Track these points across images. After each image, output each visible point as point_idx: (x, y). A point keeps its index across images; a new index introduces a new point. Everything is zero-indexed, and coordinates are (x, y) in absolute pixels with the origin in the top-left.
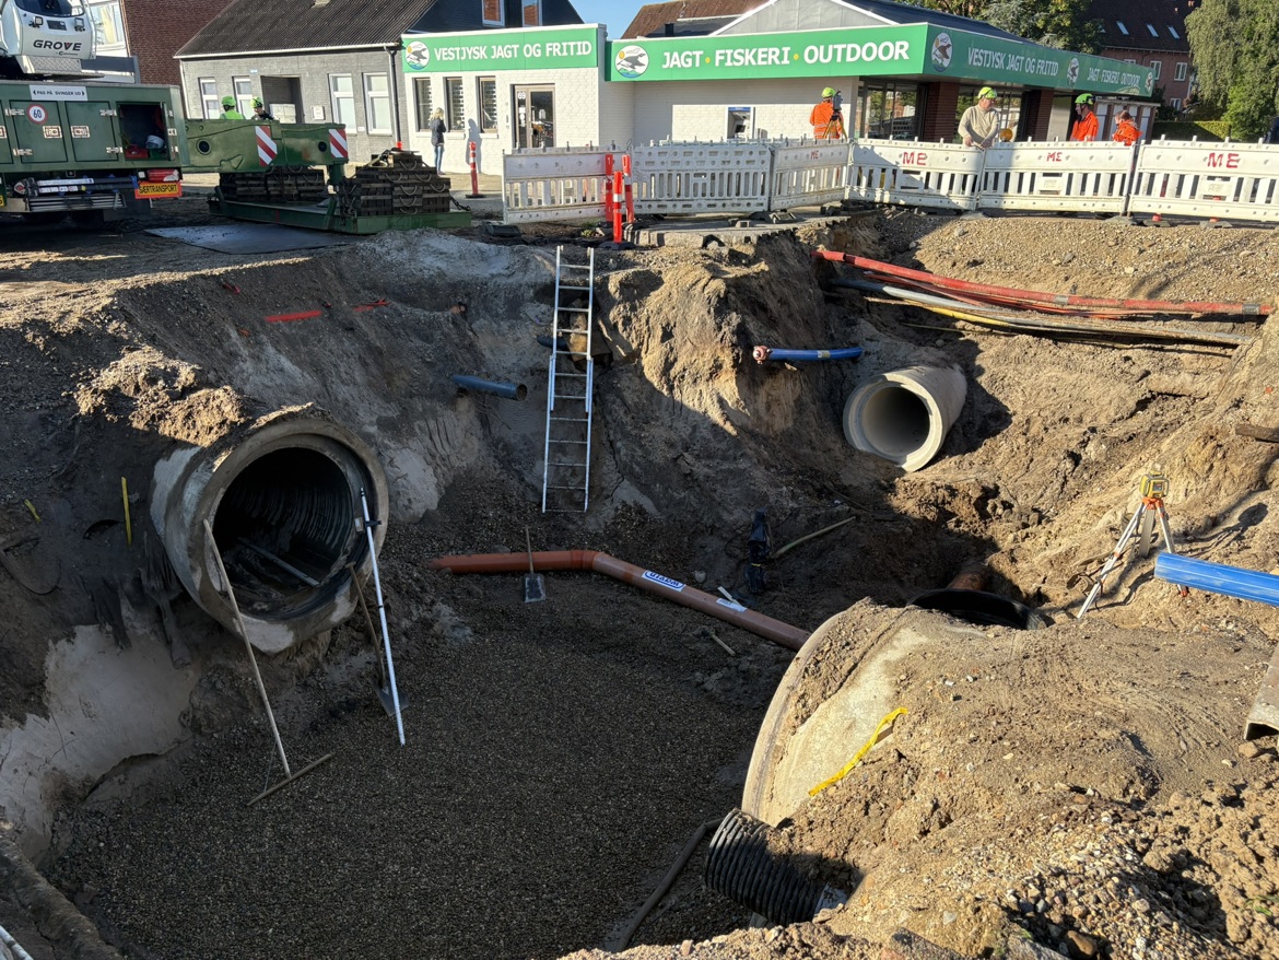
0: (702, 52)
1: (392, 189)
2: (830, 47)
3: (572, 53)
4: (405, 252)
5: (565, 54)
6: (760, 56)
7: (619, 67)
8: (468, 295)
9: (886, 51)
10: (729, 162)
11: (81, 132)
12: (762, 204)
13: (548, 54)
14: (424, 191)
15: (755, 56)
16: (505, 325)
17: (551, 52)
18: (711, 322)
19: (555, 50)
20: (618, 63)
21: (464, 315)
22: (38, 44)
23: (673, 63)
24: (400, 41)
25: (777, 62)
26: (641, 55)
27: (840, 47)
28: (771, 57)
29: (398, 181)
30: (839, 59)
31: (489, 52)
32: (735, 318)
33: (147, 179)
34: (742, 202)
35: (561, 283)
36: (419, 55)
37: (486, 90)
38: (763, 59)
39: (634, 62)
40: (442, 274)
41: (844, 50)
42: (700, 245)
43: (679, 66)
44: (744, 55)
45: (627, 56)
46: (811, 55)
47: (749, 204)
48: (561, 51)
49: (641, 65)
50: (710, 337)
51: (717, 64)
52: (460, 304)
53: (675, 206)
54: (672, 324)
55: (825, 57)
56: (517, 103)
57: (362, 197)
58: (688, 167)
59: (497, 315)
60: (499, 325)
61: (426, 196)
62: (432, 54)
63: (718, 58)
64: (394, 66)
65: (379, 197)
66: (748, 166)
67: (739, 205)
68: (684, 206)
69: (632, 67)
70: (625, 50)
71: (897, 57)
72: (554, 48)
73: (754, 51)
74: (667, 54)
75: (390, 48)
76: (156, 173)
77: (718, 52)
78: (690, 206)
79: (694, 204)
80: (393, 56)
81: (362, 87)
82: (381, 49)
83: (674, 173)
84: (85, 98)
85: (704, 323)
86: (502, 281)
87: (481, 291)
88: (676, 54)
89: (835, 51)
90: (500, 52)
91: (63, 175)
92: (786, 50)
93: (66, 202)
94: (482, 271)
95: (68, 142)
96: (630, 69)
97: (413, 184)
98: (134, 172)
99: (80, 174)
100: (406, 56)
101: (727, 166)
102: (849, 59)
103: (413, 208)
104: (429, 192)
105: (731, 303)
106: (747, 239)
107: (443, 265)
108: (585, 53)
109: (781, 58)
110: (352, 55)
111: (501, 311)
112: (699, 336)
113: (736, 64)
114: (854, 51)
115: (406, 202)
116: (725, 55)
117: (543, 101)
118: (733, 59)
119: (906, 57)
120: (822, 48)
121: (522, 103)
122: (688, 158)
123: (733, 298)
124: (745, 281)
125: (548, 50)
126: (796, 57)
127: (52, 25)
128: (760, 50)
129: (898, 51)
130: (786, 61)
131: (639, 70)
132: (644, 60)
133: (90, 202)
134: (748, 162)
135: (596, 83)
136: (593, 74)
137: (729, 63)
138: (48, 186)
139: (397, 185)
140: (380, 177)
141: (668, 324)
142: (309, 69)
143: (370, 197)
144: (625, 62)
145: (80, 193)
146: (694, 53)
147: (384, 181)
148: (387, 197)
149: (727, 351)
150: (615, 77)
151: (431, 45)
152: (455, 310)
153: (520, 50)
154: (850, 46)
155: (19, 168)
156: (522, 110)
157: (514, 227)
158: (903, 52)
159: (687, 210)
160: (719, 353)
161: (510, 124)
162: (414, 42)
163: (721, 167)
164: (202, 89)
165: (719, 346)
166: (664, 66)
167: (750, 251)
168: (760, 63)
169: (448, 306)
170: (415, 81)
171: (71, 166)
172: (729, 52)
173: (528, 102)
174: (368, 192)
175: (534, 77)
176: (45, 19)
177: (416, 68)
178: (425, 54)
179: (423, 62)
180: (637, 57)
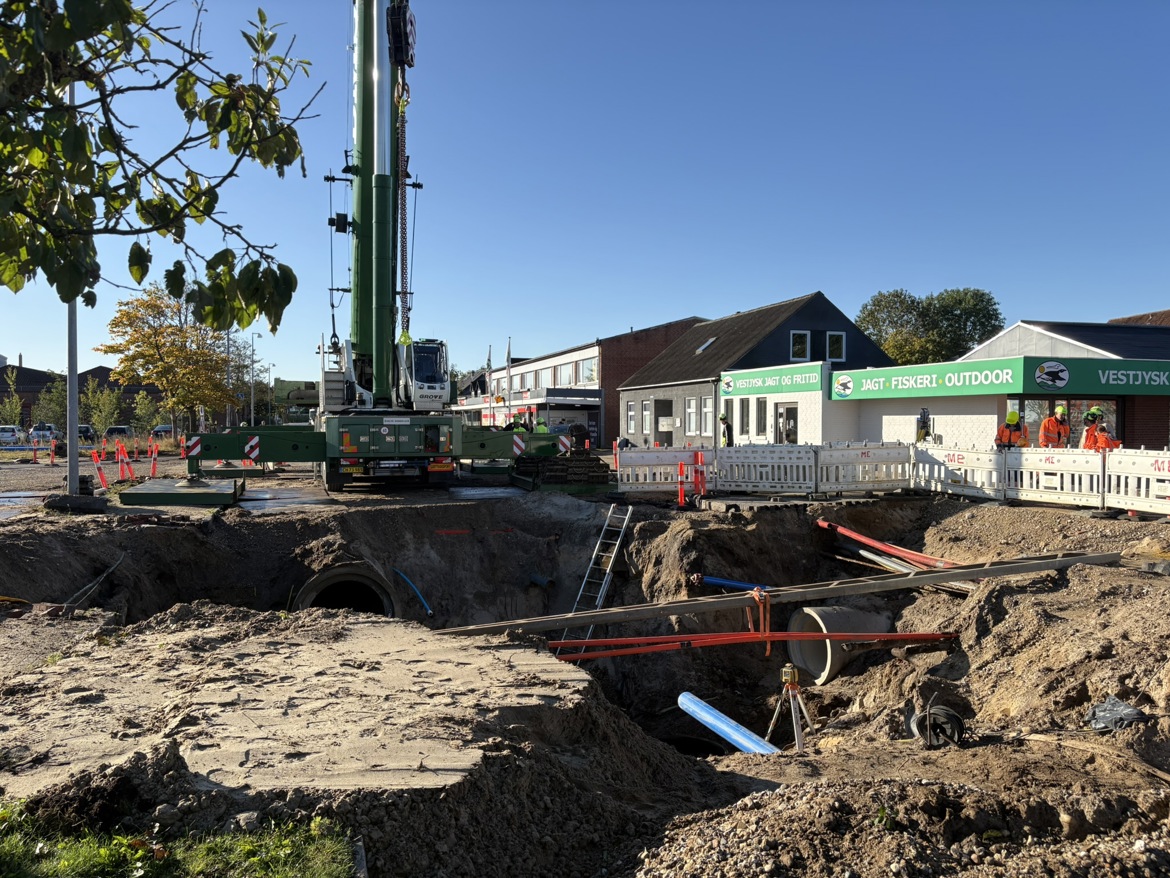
0: (884, 380)
2: (962, 374)
3: (807, 382)
4: (536, 504)
5: (804, 382)
6: (919, 381)
7: (836, 390)
8: (561, 529)
9: (998, 377)
10: (784, 458)
11: (403, 439)
12: (810, 488)
13: (795, 383)
15: (916, 382)
20: (836, 388)
22: (422, 397)
23: (867, 386)
24: (719, 376)
25: (929, 385)
26: (849, 382)
27: (967, 374)
28: (925, 381)
30: (967, 383)
31: (764, 382)
32: (693, 555)
33: (434, 462)
34: (795, 485)
36: (728, 384)
37: (762, 405)
38: (921, 384)
39: (845, 386)
40: (550, 516)
41: (970, 376)
43: (871, 389)
44: (909, 381)
45: (840, 382)
46: (950, 379)
47: (800, 487)
48: (802, 380)
49: (850, 388)
50: (677, 565)
51: (893, 387)
52: (557, 534)
53: (748, 485)
54: (661, 556)
55: (959, 382)
56: (777, 415)
58: (755, 461)
59: (574, 543)
60: (573, 549)
61: (591, 474)
62: (735, 384)
63: (894, 383)
64: (716, 392)
65: (558, 474)
66: (798, 461)
67: (793, 487)
68: (753, 486)
70: (840, 378)
71: (1005, 381)
72: (798, 378)
73: (915, 377)
74: (864, 380)
75: (713, 381)
76: (439, 459)
77: (893, 379)
78: (757, 487)
80: (716, 386)
81: (700, 406)
82: (708, 382)
83: (746, 464)
84: (409, 423)
86: (581, 523)
88: (869, 381)
89: (964, 377)
90: (770, 382)
91: (392, 459)
92: (934, 376)
93: (392, 472)
94: (574, 516)
95: (397, 443)
96: (843, 391)
98: (428, 458)
99: (401, 459)
100: (722, 385)
101: (782, 461)
102: (974, 383)
103: (581, 481)
104: (593, 472)
105: (698, 546)
107: (553, 512)
108: (814, 381)
109: (931, 382)
110: (697, 386)
113: (904, 387)
114: (976, 377)
116: (898, 381)
117: (792, 413)
118: (902, 384)
119: (1011, 381)
120: (956, 374)
121: (781, 415)
122: (755, 455)
123: (701, 542)
124: (716, 532)
125: (796, 380)
126: (940, 381)
127: (429, 388)
128: (919, 377)
129: (1005, 377)
130: (934, 385)
131: (848, 392)
132: (850, 385)
133: (403, 472)
134: (798, 458)
135: (821, 402)
136: (819, 395)
137: (900, 387)
138: (385, 464)
142: (676, 395)
143: (552, 473)
144: (840, 387)
145: (399, 467)
146: (880, 379)
148: (563, 474)
150: (835, 397)
151: (735, 379)
152: (552, 538)
153: (780, 380)
154: (974, 373)
155: (372, 455)
156: (781, 420)
157: (623, 493)
158: (1009, 377)
159: (755, 489)
161: (773, 430)
162: (726, 376)
163: (778, 461)
164: (629, 408)
165: (680, 572)
166: (862, 389)
167: (747, 515)
168: (919, 386)
169: (549, 535)
170: (726, 401)
171: (396, 455)
172: (900, 378)
173: (785, 415)
175: (785, 398)
176: (426, 385)
177: (727, 393)
178: (731, 384)
179: (730, 389)
180: (847, 383)
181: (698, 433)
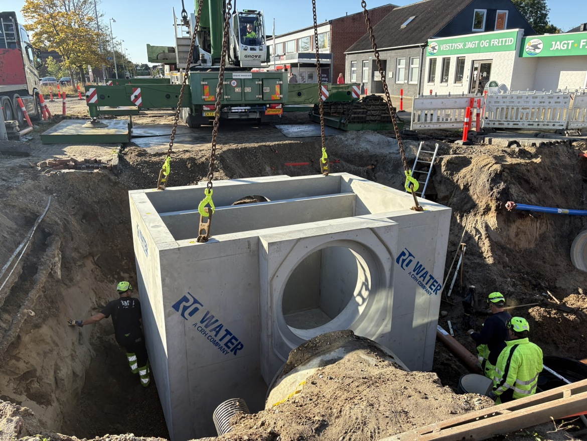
0: (573, 41)
1: (367, 112)
3: (503, 44)
4: (355, 141)
5: (500, 44)
7: (527, 50)
8: (377, 161)
10: (544, 102)
11: (248, 90)
12: (562, 125)
13: (491, 45)
14: (382, 113)
16: (390, 176)
17: (493, 44)
18: (488, 186)
19: (495, 43)
20: (527, 47)
21: (373, 170)
22: (246, 56)
23: (556, 47)
24: (427, 42)
26: (539, 44)
29: (370, 109)
31: (465, 45)
32: (502, 185)
33: (269, 107)
34: (549, 123)
35: (419, 159)
36: (434, 48)
37: (461, 63)
39: (535, 47)
40: (367, 151)
42: (507, 146)
43: (559, 49)
45: (532, 44)
47: (554, 125)
48: (498, 43)
49: (539, 48)
50: (486, 193)
51: (581, 47)
52: (373, 165)
53: (508, 124)
54: (469, 184)
56: (473, 69)
57: (352, 115)
58: (518, 105)
59: (388, 171)
60: (388, 176)
61: (383, 115)
62: (439, 48)
63: (582, 44)
64: (423, 53)
65: (360, 115)
66: (556, 105)
67: (548, 125)
68: (514, 124)
69: (534, 50)
70: (531, 41)
72: (495, 42)
74: (554, 43)
75: (422, 46)
76: (273, 105)
77: (583, 41)
78: (518, 124)
79: (520, 124)
80: (423, 49)
81: (409, 62)
82: (418, 46)
83: (510, 108)
84: (251, 77)
85: (484, 186)
86: (393, 156)
87: (383, 160)
88: (558, 43)
90: (470, 45)
91: (240, 105)
93: (240, 115)
94: (385, 151)
95: (243, 93)
96: (533, 51)
97: (377, 110)
98: (265, 105)
99: (246, 105)
100: (429, 49)
101: (542, 104)
103: (375, 121)
104: (385, 113)
105: (503, 177)
106: (534, 144)
107: (368, 147)
108: (510, 44)
110: (407, 50)
111: (390, 169)
112: (481, 192)
115: (372, 118)
117: (486, 68)
121: (476, 69)
122: (519, 100)
123: (506, 174)
124: (517, 167)
125: (492, 43)
127: (251, 49)
131: (537, 51)
132: (541, 46)
133: (248, 115)
134: (556, 102)
135: (514, 59)
136: (513, 54)
138: (234, 109)
139: (369, 110)
140: (362, 107)
141: (467, 184)
142: (390, 56)
143: (356, 115)
144: (530, 48)
145: (245, 112)
146: (569, 42)
147: (363, 109)
148: (364, 116)
149: (494, 202)
150: (525, 55)
151: (439, 43)
152: (370, 167)
153: (479, 44)
155: (225, 103)
156: (476, 73)
157: (414, 131)
159: (516, 126)
160: (489, 202)
161: (469, 79)
162: (432, 42)
163: (539, 105)
164: (352, 66)
165: (490, 199)
166: (551, 49)
167: (533, 150)
169: (367, 165)
170: (431, 60)
171: (243, 102)
173: (479, 69)
174: (355, 113)
175: (483, 56)
176: (249, 47)
177: (432, 54)
178: (436, 48)
179: (435, 51)
180: (537, 45)
181: (406, 81)
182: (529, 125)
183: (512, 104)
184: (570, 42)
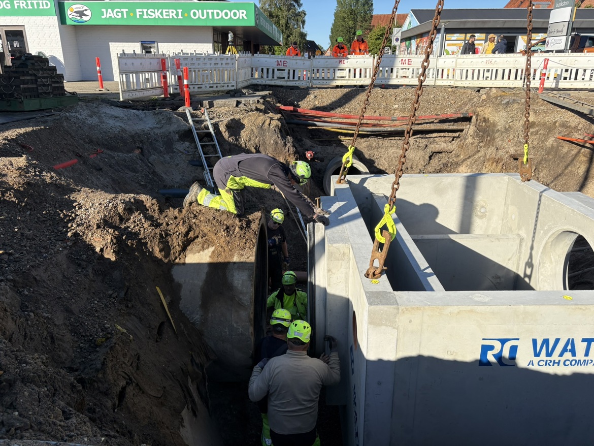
0: (127, 10)
1: (36, 81)
2: (205, 11)
3: (36, 7)
6: (164, 14)
7: (70, 17)
8: (141, 142)
9: (235, 14)
10: (217, 64)
12: (233, 86)
13: (16, 8)
14: (52, 82)
15: (161, 14)
16: (167, 157)
17: (19, 6)
18: (281, 142)
19: (21, 5)
20: (70, 14)
21: (142, 154)
23: (108, 15)
25: (175, 17)
26: (86, 10)
27: (210, 11)
28: (171, 14)
29: (40, 75)
30: (211, 17)
32: (290, 139)
34: (225, 85)
38: (166, 15)
39: (81, 14)
40: (123, 130)
41: (213, 13)
42: (235, 106)
43: (113, 17)
44: (154, 13)
45: (75, 10)
46: (195, 14)
47: (228, 86)
49: (86, 16)
51: (138, 17)
52: (138, 148)
55: (203, 16)
57: (22, 86)
58: (199, 67)
59: (161, 152)
60: (164, 158)
61: (53, 85)
63: (138, 14)
65: (30, 86)
66: (226, 66)
67: (223, 86)
68: (198, 88)
69: (80, 16)
70: (74, 7)
71: (241, 18)
73: (160, 11)
74: (104, 10)
77: (138, 10)
78: (201, 88)
79: (203, 86)
83: (193, 70)
85: (277, 143)
86: (158, 131)
87: (148, 139)
88: (110, 10)
89: (208, 13)
92: (180, 11)
94: (144, 127)
96: (79, 18)
97: (46, 78)
101: (217, 66)
102: (216, 17)
103: (48, 94)
104: (54, 82)
106: (258, 101)
108: (45, 7)
109: (177, 15)
113: (150, 17)
114: (218, 13)
115: (45, 89)
116: (143, 12)
117: (15, 36)
118: (148, 14)
119: (245, 18)
120: (200, 11)
122: (198, 62)
126: (186, 15)
128: (164, 11)
129: (241, 15)
130: (180, 17)
131: (85, 18)
132: (88, 13)
134: (226, 64)
135: (57, 26)
136: (55, 20)
137: (145, 17)
139: (39, 78)
140: (30, 72)
141: (257, 146)
143: (25, 86)
144: (74, 14)
146: (122, 10)
147: (31, 75)
148: (35, 86)
149: (292, 156)
150: (69, 22)
152: (137, 152)
154: (216, 11)
158: (244, 15)
159: (200, 90)
160: (287, 158)
163: (214, 66)
165: (287, 154)
166: (103, 17)
169: (132, 150)
172: (145, 11)
173: (3, 37)
180: (83, 11)
182: (210, 87)
183: (194, 67)
184: (125, 10)
